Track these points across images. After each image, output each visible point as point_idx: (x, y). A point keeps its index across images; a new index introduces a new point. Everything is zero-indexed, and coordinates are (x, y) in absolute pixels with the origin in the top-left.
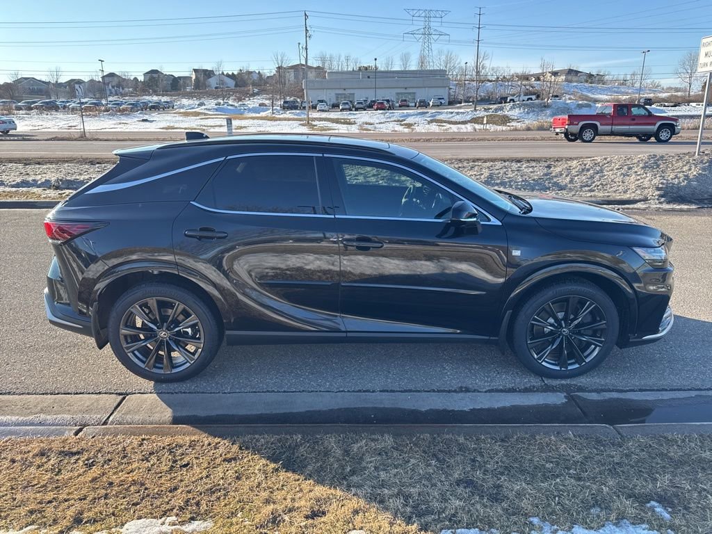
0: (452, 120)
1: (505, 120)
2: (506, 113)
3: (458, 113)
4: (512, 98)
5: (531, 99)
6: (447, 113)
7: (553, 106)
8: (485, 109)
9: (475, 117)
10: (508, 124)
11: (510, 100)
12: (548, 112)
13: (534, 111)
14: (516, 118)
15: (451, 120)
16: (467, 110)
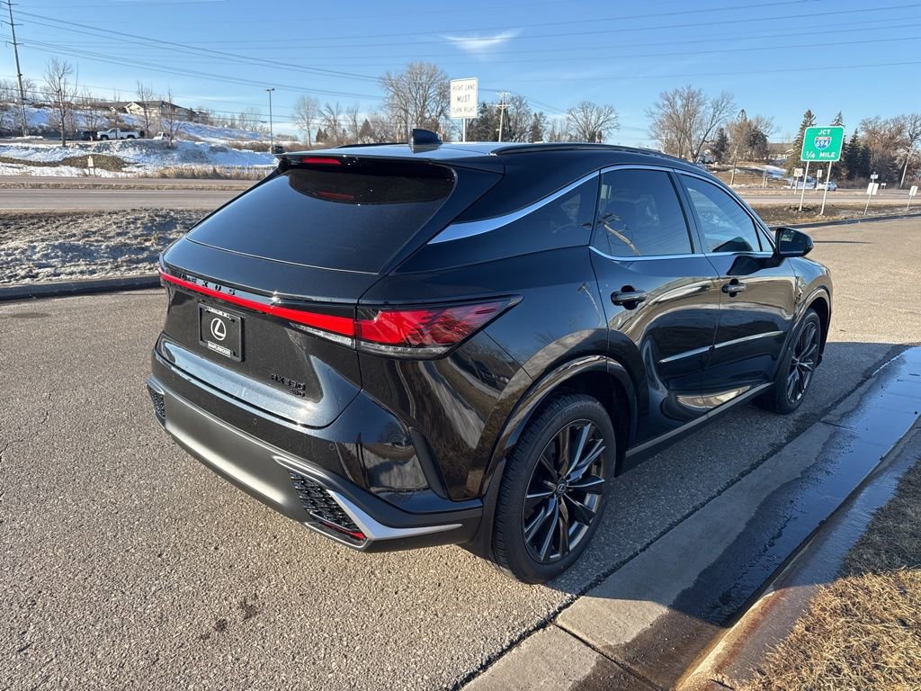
0: (28, 159)
1: (118, 164)
2: (116, 153)
3: (37, 150)
4: (103, 133)
5: (133, 137)
6: (17, 148)
7: (180, 147)
8: (81, 146)
9: (68, 156)
10: (124, 169)
11: (102, 136)
12: (175, 155)
13: (155, 153)
14: (132, 161)
15: (26, 159)
16: (51, 146)
